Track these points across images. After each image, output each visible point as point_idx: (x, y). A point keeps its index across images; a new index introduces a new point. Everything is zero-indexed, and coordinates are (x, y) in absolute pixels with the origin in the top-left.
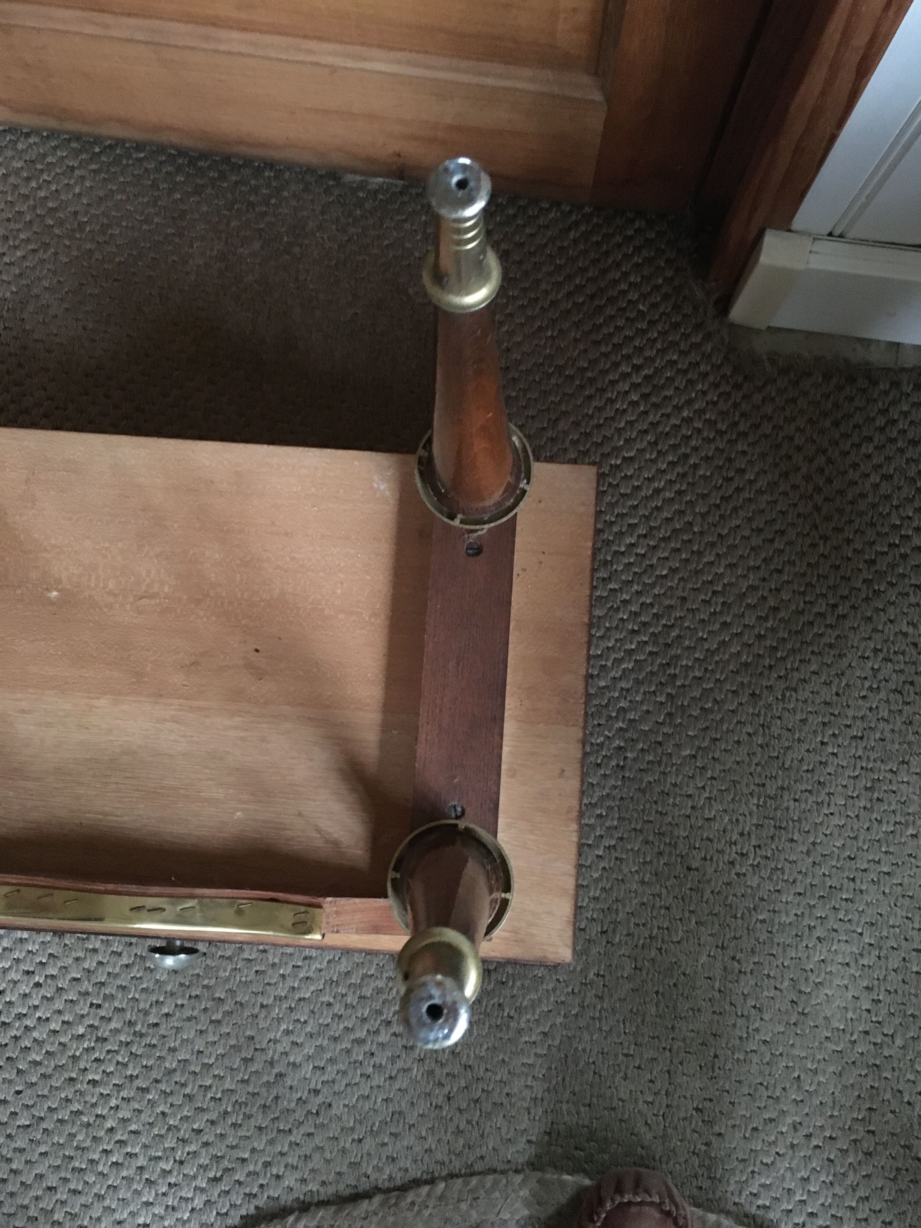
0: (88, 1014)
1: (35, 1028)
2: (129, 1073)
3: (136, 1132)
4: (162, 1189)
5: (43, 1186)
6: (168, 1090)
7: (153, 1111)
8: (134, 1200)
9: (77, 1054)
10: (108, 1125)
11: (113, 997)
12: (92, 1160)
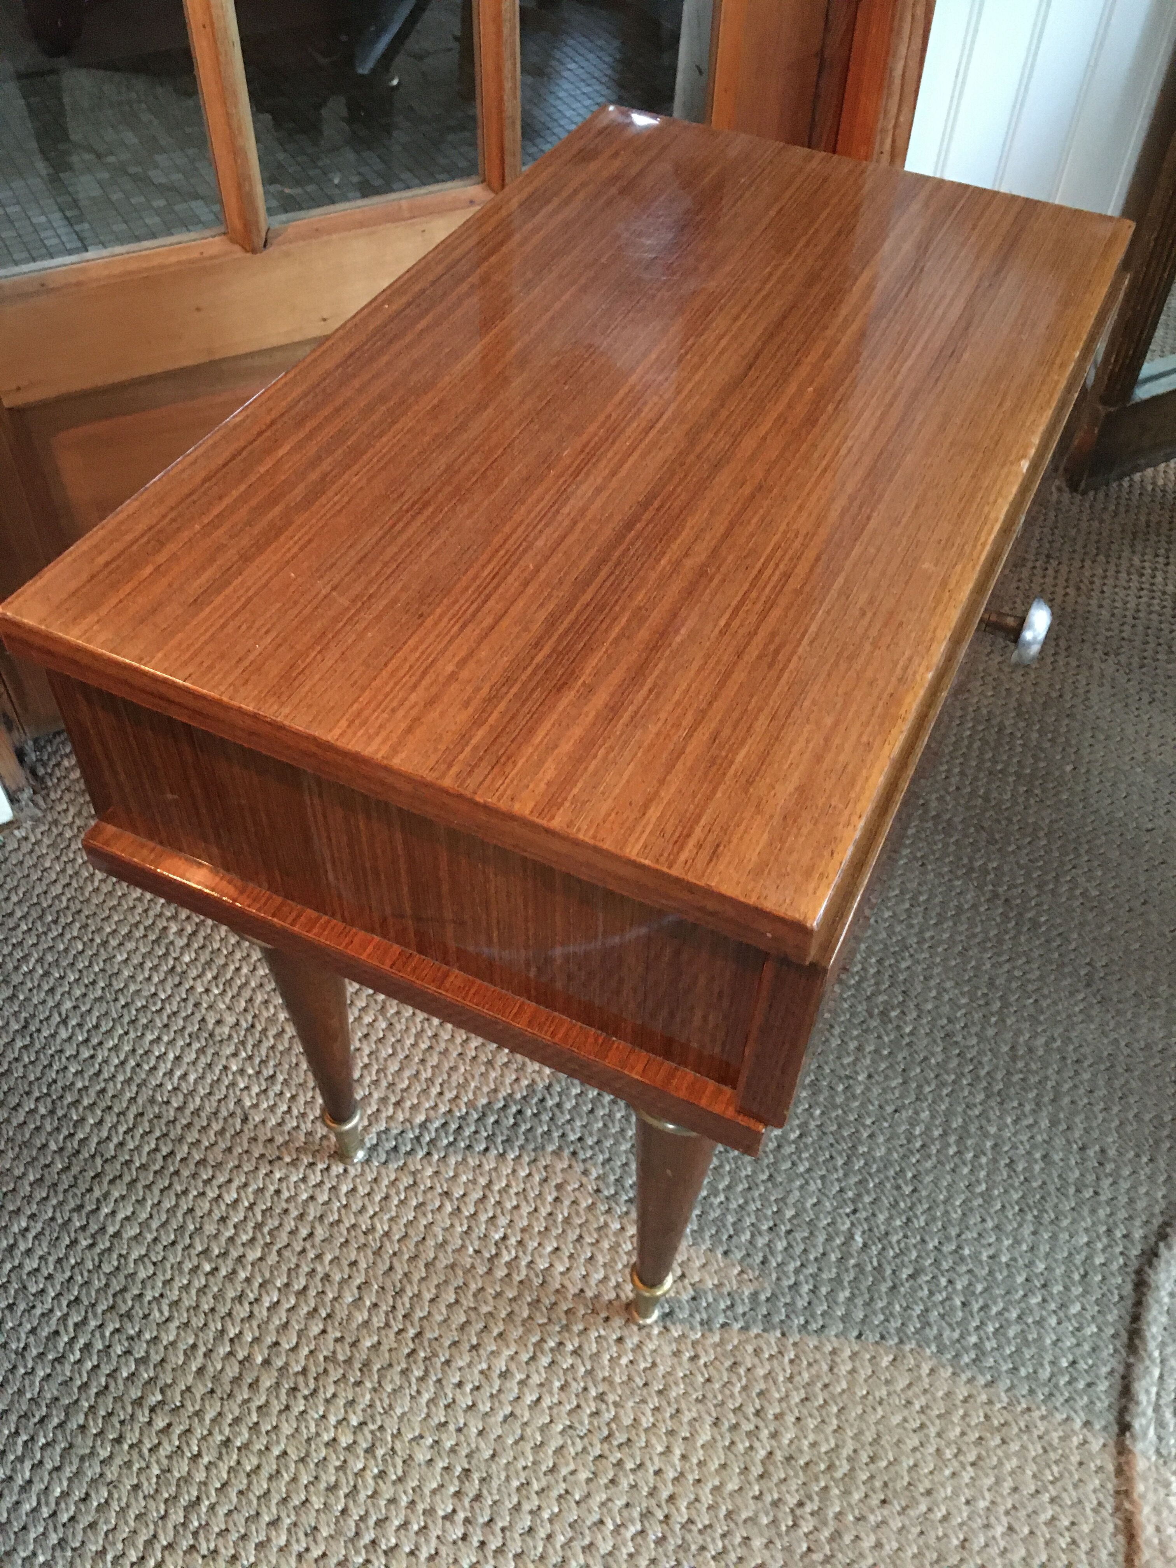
0: (853, 1224)
1: (820, 1269)
2: (931, 1246)
3: (986, 1290)
4: (1053, 1321)
5: (958, 1403)
6: (975, 1235)
7: (981, 1262)
8: (1042, 1349)
9: (875, 1264)
10: (958, 1303)
11: (859, 1195)
12: (975, 1345)
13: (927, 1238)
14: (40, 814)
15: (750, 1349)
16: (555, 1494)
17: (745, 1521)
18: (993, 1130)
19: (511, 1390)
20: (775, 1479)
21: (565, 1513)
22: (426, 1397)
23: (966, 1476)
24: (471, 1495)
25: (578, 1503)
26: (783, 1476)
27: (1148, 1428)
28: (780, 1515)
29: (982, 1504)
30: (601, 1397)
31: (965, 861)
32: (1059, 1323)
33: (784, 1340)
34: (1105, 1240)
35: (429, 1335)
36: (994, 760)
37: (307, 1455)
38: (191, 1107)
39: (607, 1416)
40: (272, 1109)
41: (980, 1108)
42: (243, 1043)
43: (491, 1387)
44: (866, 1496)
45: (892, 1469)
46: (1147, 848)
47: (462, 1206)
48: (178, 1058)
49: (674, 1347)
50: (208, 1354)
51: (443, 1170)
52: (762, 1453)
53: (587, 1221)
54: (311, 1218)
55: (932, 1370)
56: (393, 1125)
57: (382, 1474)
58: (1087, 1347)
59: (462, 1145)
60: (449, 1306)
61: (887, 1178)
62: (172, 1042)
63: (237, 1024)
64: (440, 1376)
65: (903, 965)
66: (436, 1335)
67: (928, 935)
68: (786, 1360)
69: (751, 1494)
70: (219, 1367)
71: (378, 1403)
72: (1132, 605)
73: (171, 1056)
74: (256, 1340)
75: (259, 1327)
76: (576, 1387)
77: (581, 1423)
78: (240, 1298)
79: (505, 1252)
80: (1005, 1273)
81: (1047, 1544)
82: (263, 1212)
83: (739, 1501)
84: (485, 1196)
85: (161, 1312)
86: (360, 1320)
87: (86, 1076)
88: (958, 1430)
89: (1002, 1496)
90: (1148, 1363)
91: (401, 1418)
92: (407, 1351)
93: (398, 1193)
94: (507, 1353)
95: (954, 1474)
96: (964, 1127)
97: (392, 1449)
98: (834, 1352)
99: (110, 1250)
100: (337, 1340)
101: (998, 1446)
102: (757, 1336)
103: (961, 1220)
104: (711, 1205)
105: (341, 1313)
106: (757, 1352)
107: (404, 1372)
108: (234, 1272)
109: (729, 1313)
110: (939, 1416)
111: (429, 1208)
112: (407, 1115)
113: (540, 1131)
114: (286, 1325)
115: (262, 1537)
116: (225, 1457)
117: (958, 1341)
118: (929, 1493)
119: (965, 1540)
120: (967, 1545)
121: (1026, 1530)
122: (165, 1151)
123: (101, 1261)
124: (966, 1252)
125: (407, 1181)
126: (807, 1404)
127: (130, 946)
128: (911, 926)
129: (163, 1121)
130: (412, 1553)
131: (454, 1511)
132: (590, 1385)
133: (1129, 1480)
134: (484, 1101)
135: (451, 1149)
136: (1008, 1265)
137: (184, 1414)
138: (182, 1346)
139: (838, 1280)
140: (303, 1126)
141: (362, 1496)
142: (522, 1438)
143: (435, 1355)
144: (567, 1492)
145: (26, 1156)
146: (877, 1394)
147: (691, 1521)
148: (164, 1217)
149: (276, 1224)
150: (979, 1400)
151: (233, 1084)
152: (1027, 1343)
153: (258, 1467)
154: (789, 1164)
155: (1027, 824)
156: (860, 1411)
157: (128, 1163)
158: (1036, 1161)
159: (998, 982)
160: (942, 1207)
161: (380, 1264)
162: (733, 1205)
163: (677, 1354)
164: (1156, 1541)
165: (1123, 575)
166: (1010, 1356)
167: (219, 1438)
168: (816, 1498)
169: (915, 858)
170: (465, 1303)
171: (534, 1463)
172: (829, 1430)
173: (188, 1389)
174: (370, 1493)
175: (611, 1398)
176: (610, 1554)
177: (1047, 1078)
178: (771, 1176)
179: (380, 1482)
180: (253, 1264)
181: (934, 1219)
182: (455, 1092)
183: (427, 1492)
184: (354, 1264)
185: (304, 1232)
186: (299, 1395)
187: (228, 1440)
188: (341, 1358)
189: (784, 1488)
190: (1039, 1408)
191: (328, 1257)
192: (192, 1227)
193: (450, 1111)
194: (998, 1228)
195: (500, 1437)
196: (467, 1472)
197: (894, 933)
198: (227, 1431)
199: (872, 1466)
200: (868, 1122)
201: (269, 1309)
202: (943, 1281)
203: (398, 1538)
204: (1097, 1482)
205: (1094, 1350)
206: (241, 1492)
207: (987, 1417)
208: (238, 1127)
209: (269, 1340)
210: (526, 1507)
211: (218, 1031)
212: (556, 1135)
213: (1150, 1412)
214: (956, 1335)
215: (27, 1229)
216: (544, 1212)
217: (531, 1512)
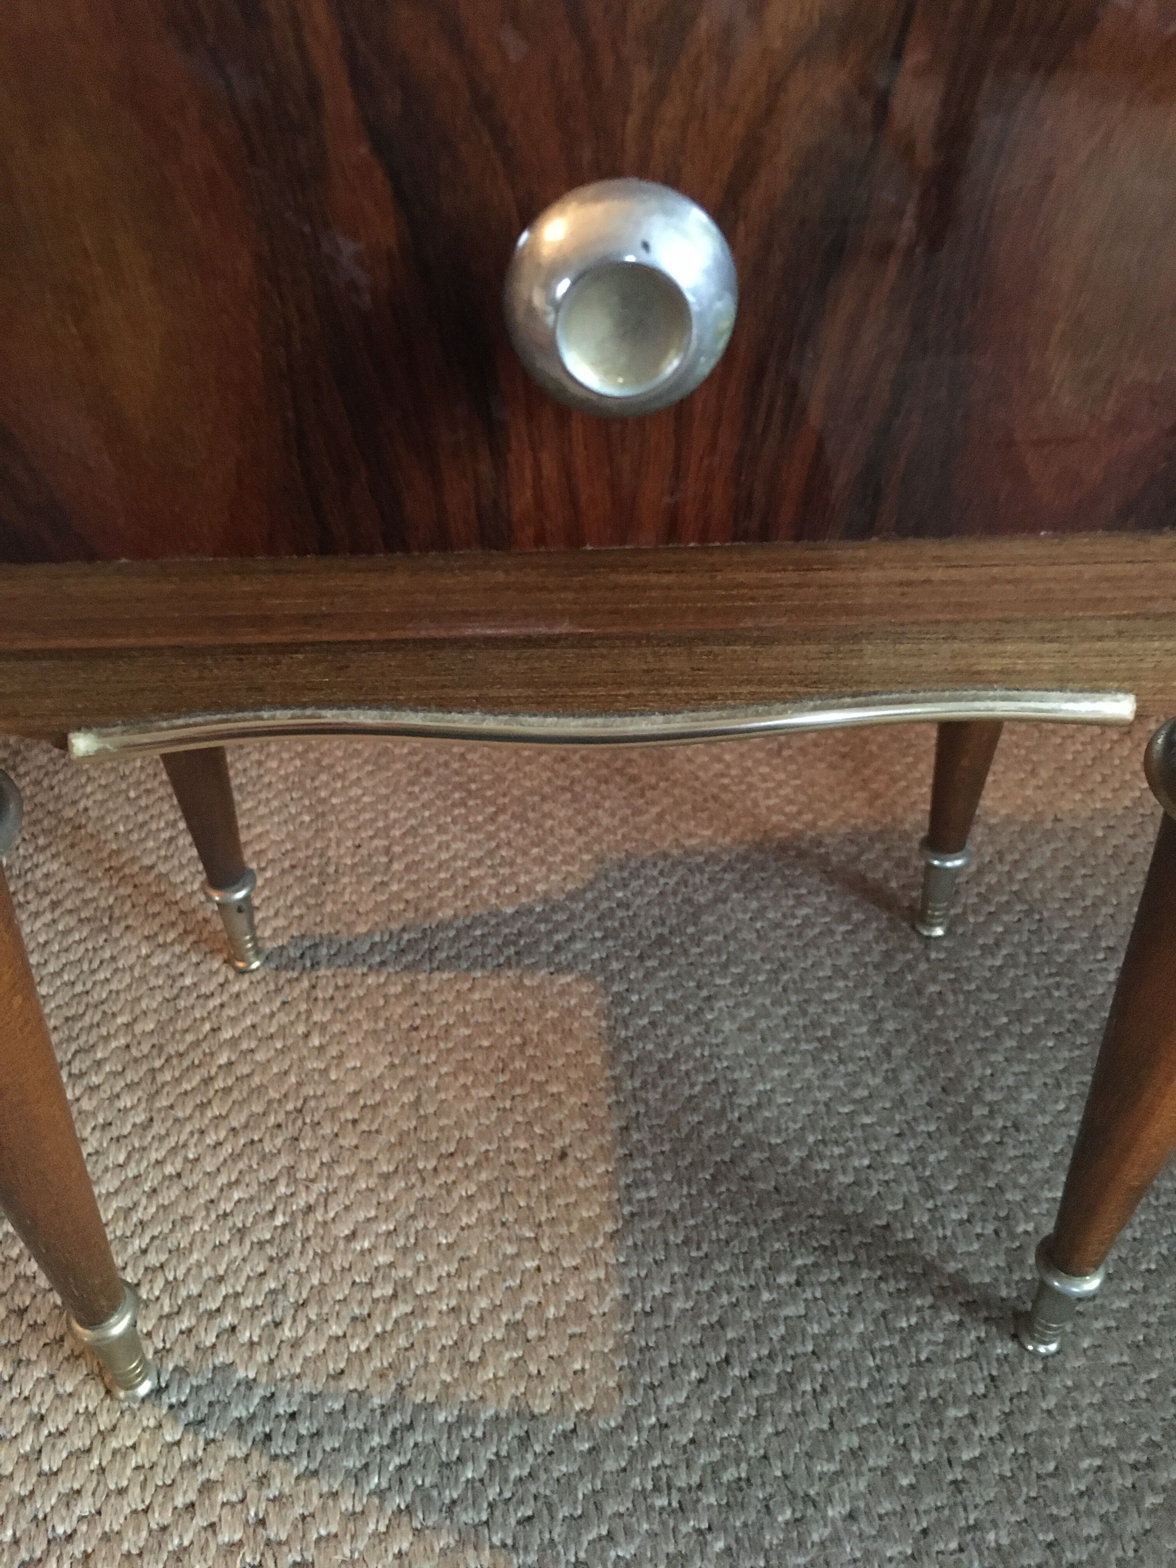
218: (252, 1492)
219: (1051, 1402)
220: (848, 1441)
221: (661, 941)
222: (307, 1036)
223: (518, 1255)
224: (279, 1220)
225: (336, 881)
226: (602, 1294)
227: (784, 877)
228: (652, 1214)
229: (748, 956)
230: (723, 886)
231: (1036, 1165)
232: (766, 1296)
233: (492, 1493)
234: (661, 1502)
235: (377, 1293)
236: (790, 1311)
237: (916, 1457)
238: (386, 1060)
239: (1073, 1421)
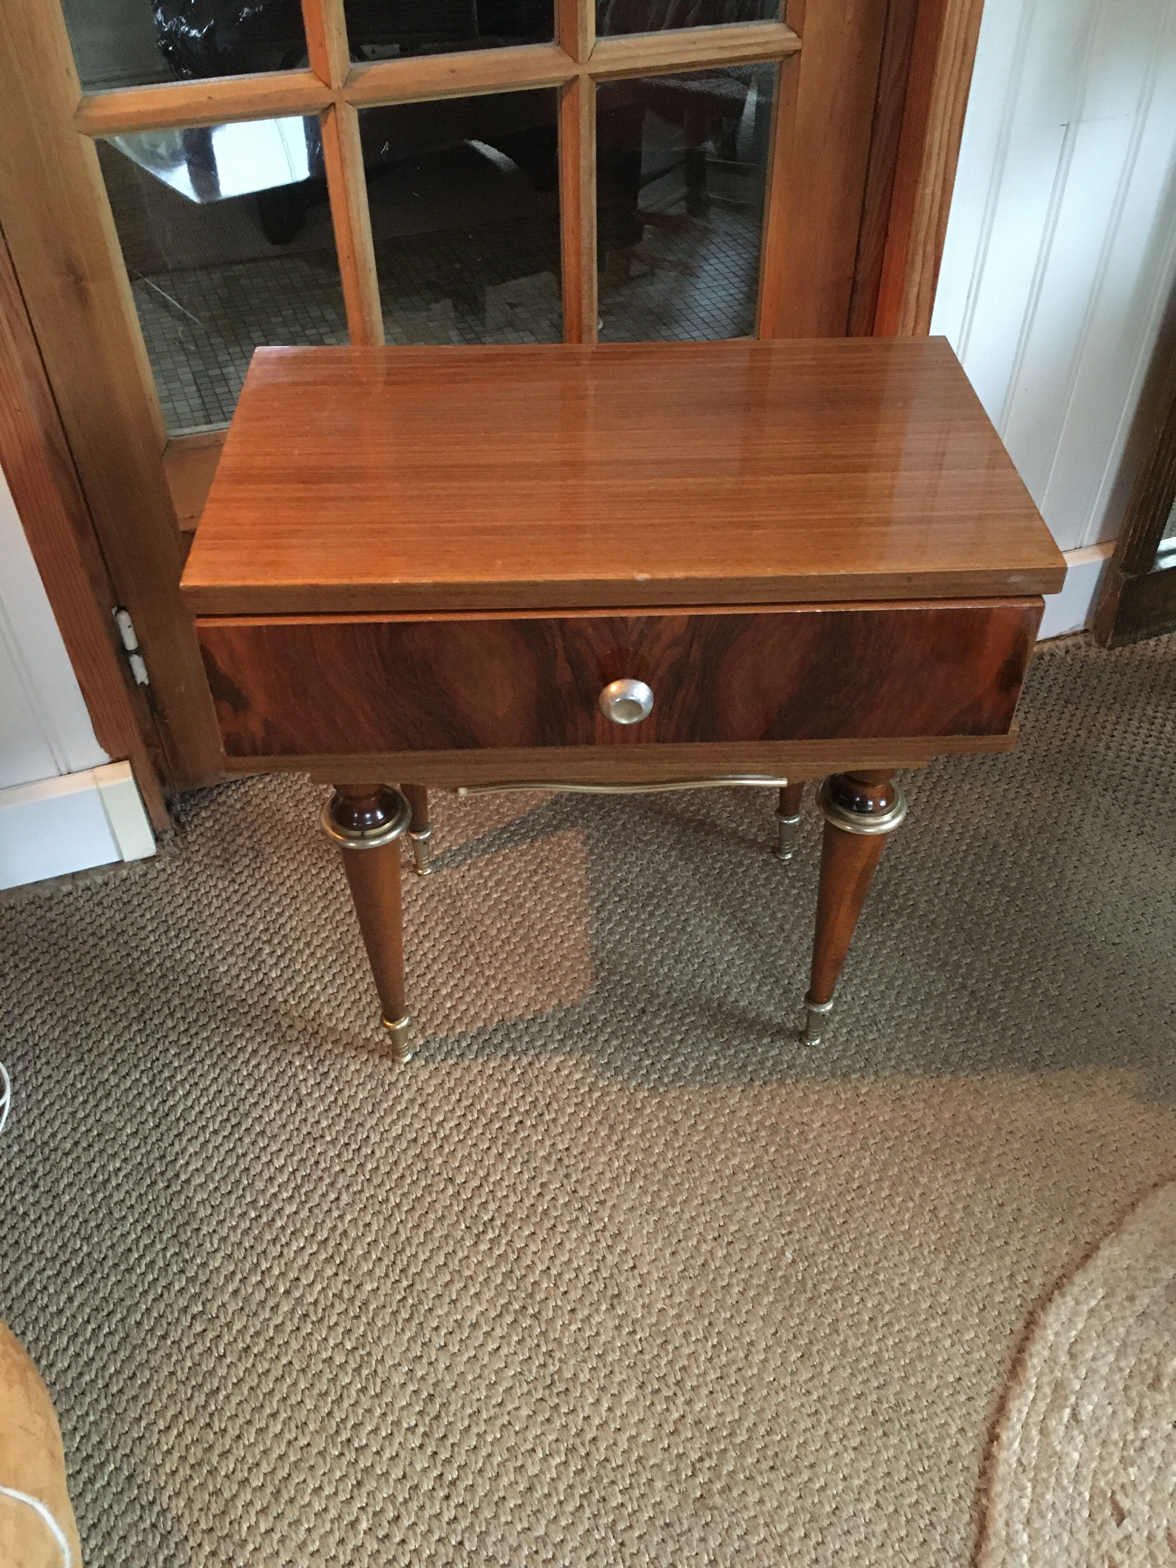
0: (786, 1244)
1: (751, 1276)
2: (851, 1269)
3: (892, 1310)
4: (948, 1343)
5: (851, 1398)
6: (891, 1265)
7: (892, 1287)
8: (933, 1365)
9: (800, 1278)
10: (867, 1319)
11: (795, 1222)
12: (875, 1353)
13: (848, 1262)
14: (178, 852)
15: (680, 1332)
16: (499, 1423)
17: (652, 1467)
18: (923, 1180)
19: (477, 1337)
20: (683, 1438)
21: (505, 1438)
22: (408, 1334)
23: (848, 1457)
24: (432, 1416)
25: (517, 1433)
26: (689, 1435)
27: (1014, 1440)
28: (682, 1466)
29: (856, 1482)
30: (550, 1354)
31: (942, 955)
32: (952, 1346)
33: (710, 1328)
34: (1006, 1283)
35: (418, 1287)
36: (983, 873)
37: (307, 1367)
38: (259, 1090)
39: (552, 1369)
40: (322, 1098)
41: (917, 1161)
42: (307, 1045)
43: (462, 1333)
44: (758, 1461)
45: (784, 1443)
46: (1111, 958)
47: (461, 1190)
48: (254, 1051)
49: (617, 1322)
50: (243, 1280)
51: (450, 1160)
52: (676, 1415)
53: (562, 1214)
54: (339, 1186)
55: (833, 1369)
56: (416, 1120)
57: (364, 1389)
58: (973, 1369)
59: (470, 1143)
60: (439, 1267)
61: (823, 1209)
62: (252, 1038)
63: (305, 1029)
64: (422, 1319)
65: (871, 1037)
66: (425, 1287)
67: (896, 1014)
68: (710, 1344)
69: (661, 1446)
70: (250, 1291)
71: (369, 1334)
72: (1138, 749)
73: (250, 1049)
74: (282, 1274)
75: (286, 1264)
76: (531, 1342)
77: (530, 1372)
78: (275, 1241)
79: (490, 1230)
80: (912, 1298)
81: (908, 1521)
82: (303, 1177)
83: (649, 1449)
84: (481, 1185)
85: (212, 1244)
86: (366, 1269)
87: (182, 1057)
88: (847, 1420)
89: (876, 1478)
90: (1024, 1387)
91: (385, 1348)
92: (399, 1297)
93: (411, 1175)
94: (479, 1309)
95: (837, 1454)
96: (898, 1177)
97: (375, 1371)
98: (752, 1343)
99: (180, 1192)
100: (345, 1282)
101: (881, 1438)
102: (689, 1322)
103: (881, 1251)
104: (667, 1214)
105: (352, 1262)
106: (686, 1335)
107: (394, 1313)
108: (273, 1220)
109: (667, 1301)
110: (832, 1407)
111: (435, 1189)
112: (429, 1114)
113: (535, 1139)
114: (307, 1266)
115: (263, 1424)
116: (243, 1360)
117: (860, 1348)
118: (812, 1466)
119: (837, 1508)
120: (837, 1512)
121: (891, 1509)
122: (234, 1121)
123: (172, 1200)
124: (881, 1277)
125: (420, 1165)
126: (721, 1382)
127: (231, 960)
128: (883, 1005)
129: (236, 1099)
130: (378, 1453)
131: (416, 1425)
132: (542, 1342)
133: (990, 1480)
134: (494, 1111)
135: (460, 1145)
136: (915, 1292)
137: (218, 1323)
138: (224, 1272)
139: (765, 1287)
140: (344, 1114)
141: (346, 1404)
142: (480, 1376)
143: (421, 1302)
144: (510, 1423)
145: (126, 1115)
146: (782, 1382)
147: (607, 1460)
148: (225, 1172)
149: (312, 1187)
150: (869, 1399)
151: (295, 1076)
152: (920, 1357)
153: (268, 1371)
154: (740, 1189)
155: (1004, 930)
156: (765, 1392)
157: (204, 1128)
158: (957, 1211)
159: (952, 1059)
160: (866, 1239)
161: (388, 1228)
162: (687, 1216)
163: (618, 1328)
164: (1004, 1533)
165: (1135, 723)
166: (904, 1366)
167: (241, 1345)
168: (715, 1457)
169: (897, 949)
170: (451, 1265)
171: (486, 1397)
172: (736, 1405)
173: (224, 1305)
174: (352, 1402)
175: (558, 1355)
176: (536, 1476)
177: (981, 1144)
178: (722, 1196)
179: (361, 1394)
180: (288, 1217)
181: (858, 1247)
182: (470, 1101)
183: (397, 1407)
184: (368, 1225)
185: (332, 1196)
186: (308, 1320)
187: (248, 1347)
188: (346, 1296)
189: (689, 1445)
190: (921, 1412)
191: (348, 1218)
192: (246, 1182)
193: (464, 1115)
194: (913, 1260)
195: (462, 1373)
196: (431, 1397)
197: (867, 1009)
198: (248, 1340)
199: (767, 1438)
200: (815, 1162)
201: (295, 1252)
202: (857, 1299)
203: (368, 1439)
204: (962, 1479)
205: (979, 1371)
206: (252, 1388)
207: (873, 1412)
208: (293, 1109)
209: (292, 1276)
210: (475, 1430)
211: (289, 1032)
212: (548, 1143)
213: (1018, 1427)
214: (859, 1343)
215: (119, 1169)
216: (527, 1203)
217: (478, 1435)
218: (565, 1181)
219: (893, 1062)
220: (813, 1098)
221: (651, 896)
222: (486, 984)
223: (641, 1060)
224: (519, 1072)
225: (461, 899)
226: (687, 1067)
227: (702, 848)
228: (696, 1028)
229: (698, 894)
230: (673, 859)
231: (863, 965)
232: (760, 1050)
233: (670, 1155)
234: (743, 1140)
235: (582, 1091)
236: (772, 1053)
237: (843, 1096)
238: (535, 986)
239: (903, 1067)
